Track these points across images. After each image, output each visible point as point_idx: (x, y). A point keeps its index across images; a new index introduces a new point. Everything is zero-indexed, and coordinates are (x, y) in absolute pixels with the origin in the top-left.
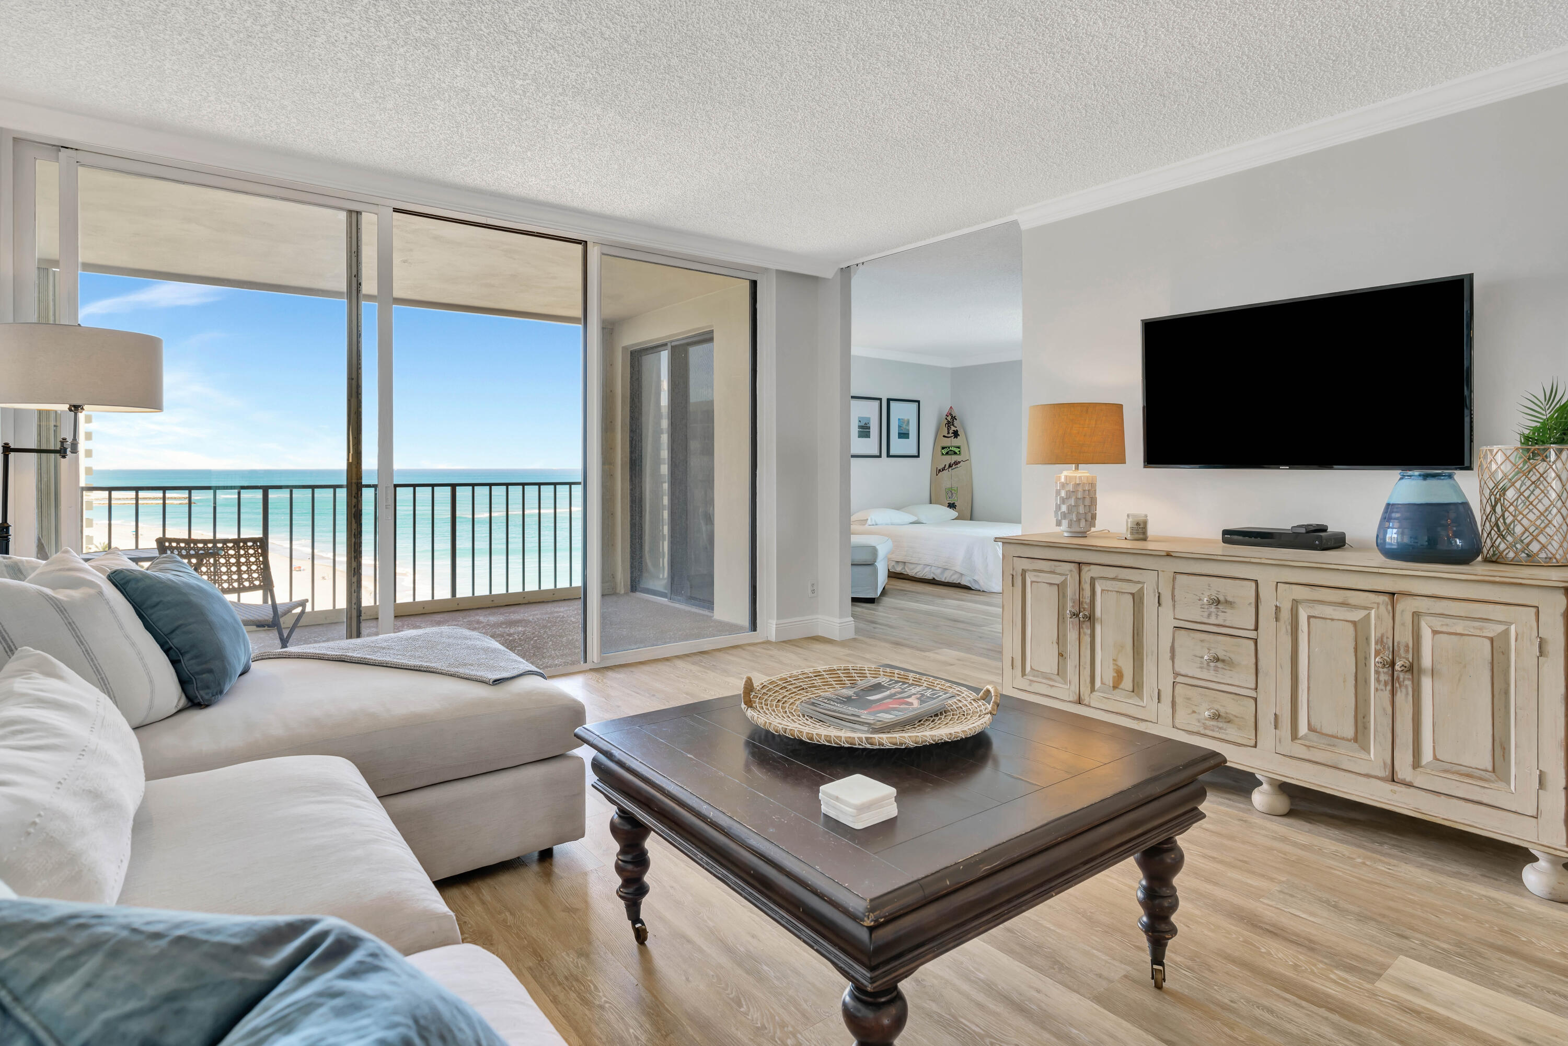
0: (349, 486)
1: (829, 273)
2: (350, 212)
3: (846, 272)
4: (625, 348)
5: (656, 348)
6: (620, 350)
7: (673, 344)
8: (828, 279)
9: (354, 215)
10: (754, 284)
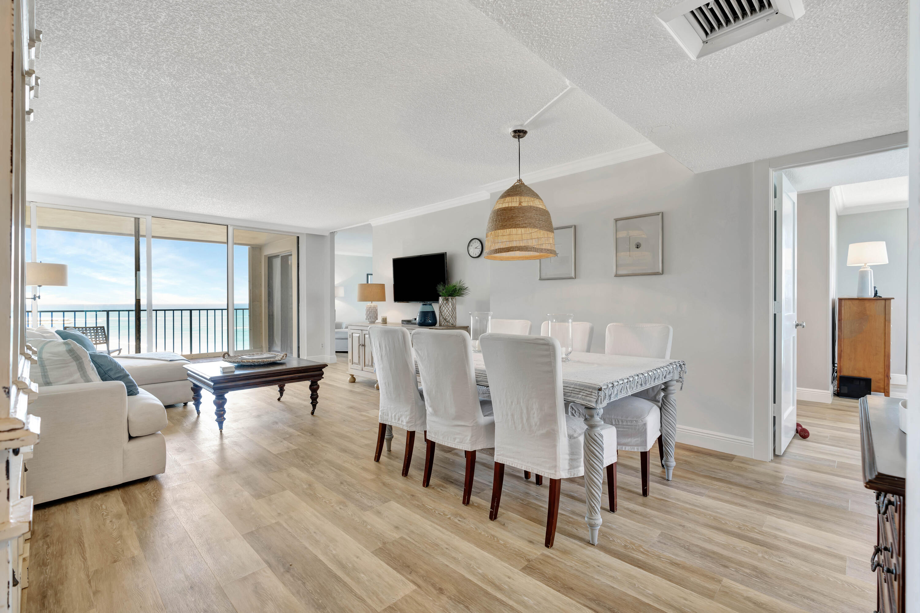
0: (136, 310)
1: (327, 234)
2: (135, 218)
3: (333, 234)
4: (265, 256)
5: (277, 256)
6: (263, 257)
7: (282, 255)
8: (326, 236)
9: (137, 219)
10: (298, 237)
